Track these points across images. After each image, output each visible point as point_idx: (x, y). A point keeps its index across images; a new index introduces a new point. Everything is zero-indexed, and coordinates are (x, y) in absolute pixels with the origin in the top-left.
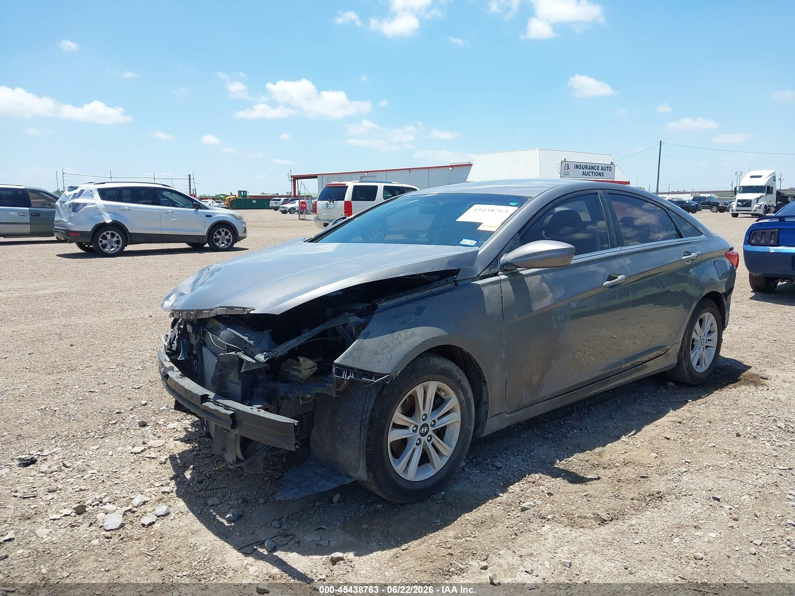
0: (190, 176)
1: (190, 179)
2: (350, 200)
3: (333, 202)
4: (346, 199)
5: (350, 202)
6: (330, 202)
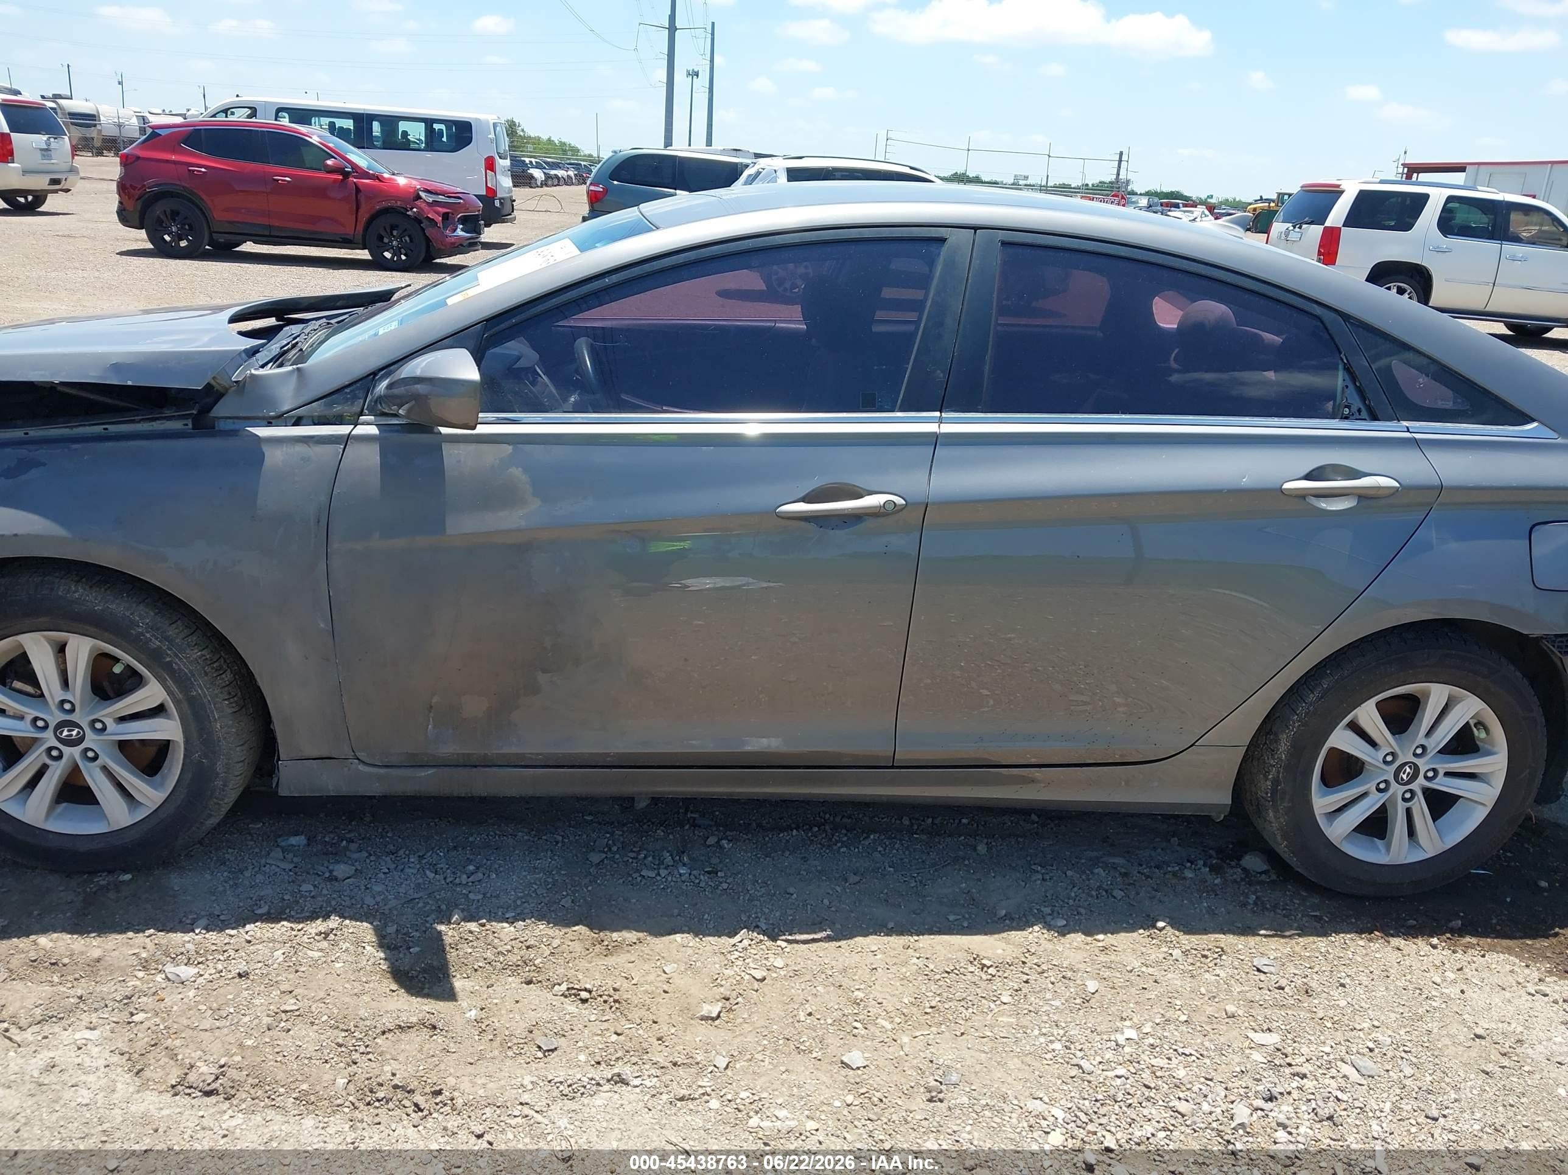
0: (1121, 154)
1: (1120, 161)
2: (1340, 225)
3: (1300, 228)
4: (1329, 223)
5: (1340, 228)
6: (1294, 227)
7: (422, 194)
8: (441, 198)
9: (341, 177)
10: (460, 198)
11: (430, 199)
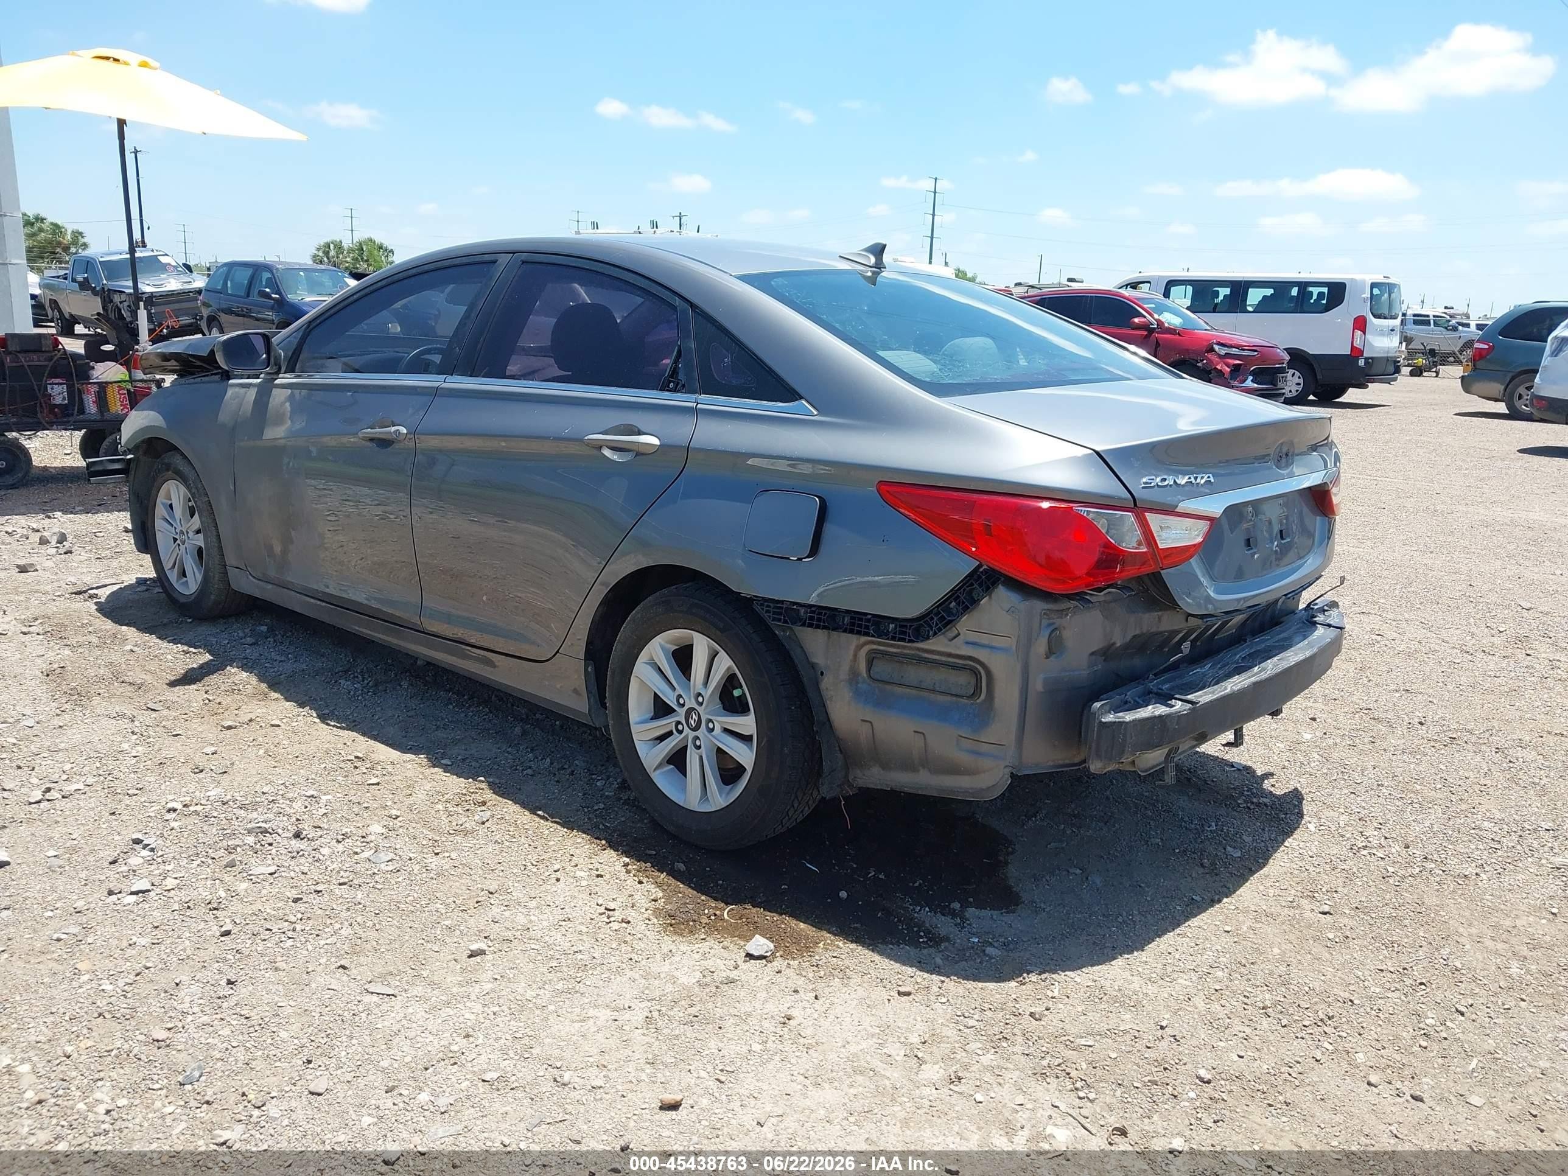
7: (1216, 347)
8: (1234, 351)
9: (1146, 333)
10: (1255, 351)
11: (1223, 351)
